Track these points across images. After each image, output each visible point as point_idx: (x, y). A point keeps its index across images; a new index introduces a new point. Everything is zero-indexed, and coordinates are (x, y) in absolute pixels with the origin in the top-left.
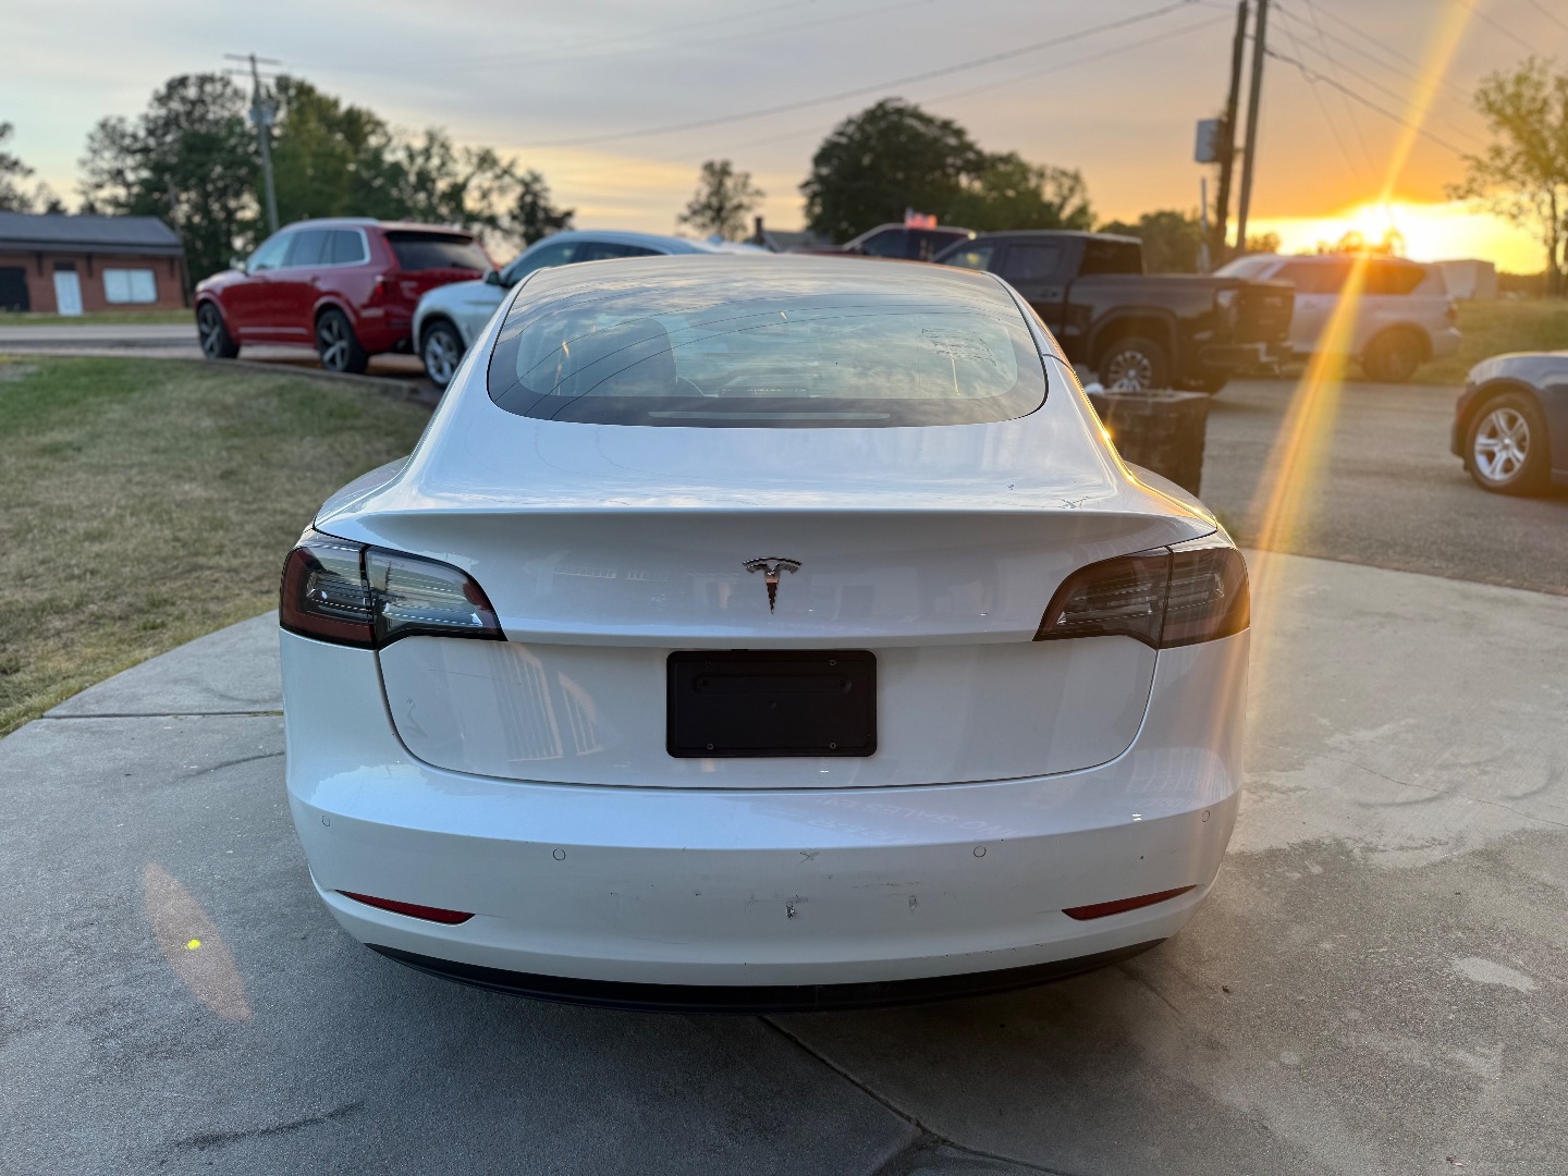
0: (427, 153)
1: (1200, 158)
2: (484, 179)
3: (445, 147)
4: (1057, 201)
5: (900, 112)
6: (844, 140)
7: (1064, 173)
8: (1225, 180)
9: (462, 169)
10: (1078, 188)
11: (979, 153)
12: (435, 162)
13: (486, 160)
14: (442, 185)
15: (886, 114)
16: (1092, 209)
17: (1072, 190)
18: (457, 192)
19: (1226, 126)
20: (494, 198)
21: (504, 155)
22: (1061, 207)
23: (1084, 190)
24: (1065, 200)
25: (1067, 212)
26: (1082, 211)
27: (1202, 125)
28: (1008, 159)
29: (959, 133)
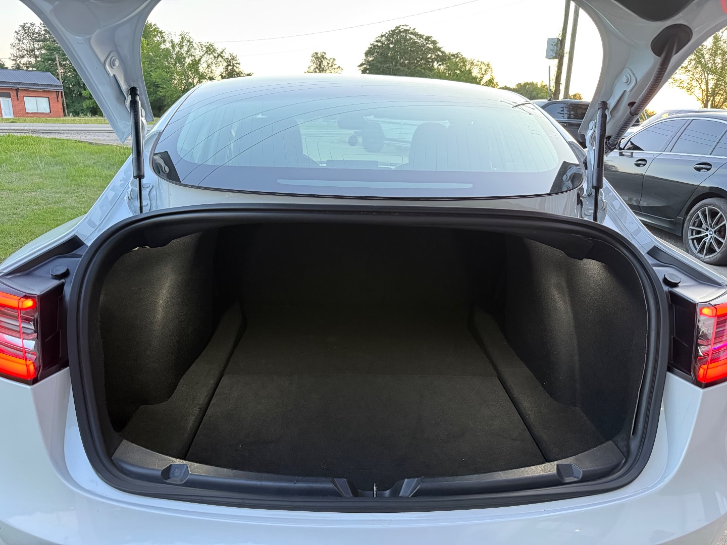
1: (548, 57)
2: (209, 58)
3: (190, 42)
4: (479, 76)
5: (406, 31)
6: (379, 44)
7: (482, 63)
8: (560, 66)
9: (198, 53)
10: (490, 70)
11: (442, 52)
13: (210, 49)
14: (188, 61)
15: (400, 32)
16: (496, 79)
17: (486, 71)
18: (195, 64)
19: (562, 42)
20: (213, 67)
21: (219, 47)
23: (492, 72)
24: (482, 76)
27: (550, 41)
28: (456, 56)
29: (434, 42)
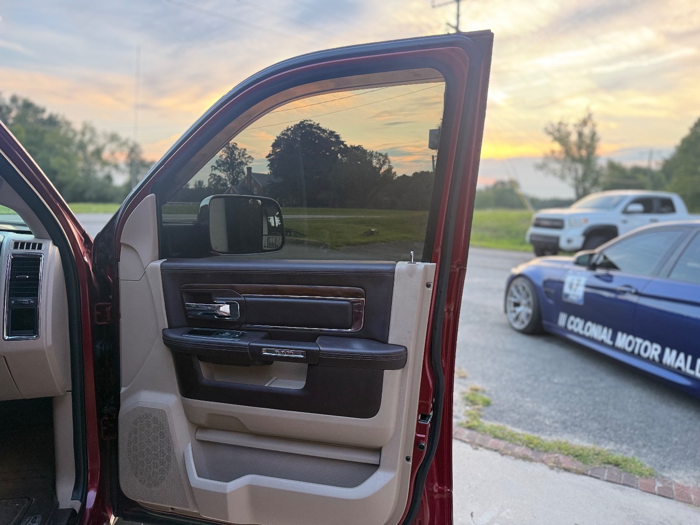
0: (83, 133)
1: (431, 147)
2: (113, 146)
3: (93, 131)
4: (378, 166)
5: (311, 126)
6: (286, 137)
7: (381, 154)
9: (101, 141)
10: (387, 161)
11: (345, 146)
12: (87, 137)
13: (114, 138)
14: (91, 148)
15: (305, 126)
16: (393, 170)
17: (384, 162)
18: (98, 152)
20: (117, 155)
21: (123, 135)
22: (380, 168)
23: (389, 162)
24: (381, 166)
25: (382, 170)
26: (389, 170)
27: (431, 131)
28: (358, 148)
29: (337, 137)
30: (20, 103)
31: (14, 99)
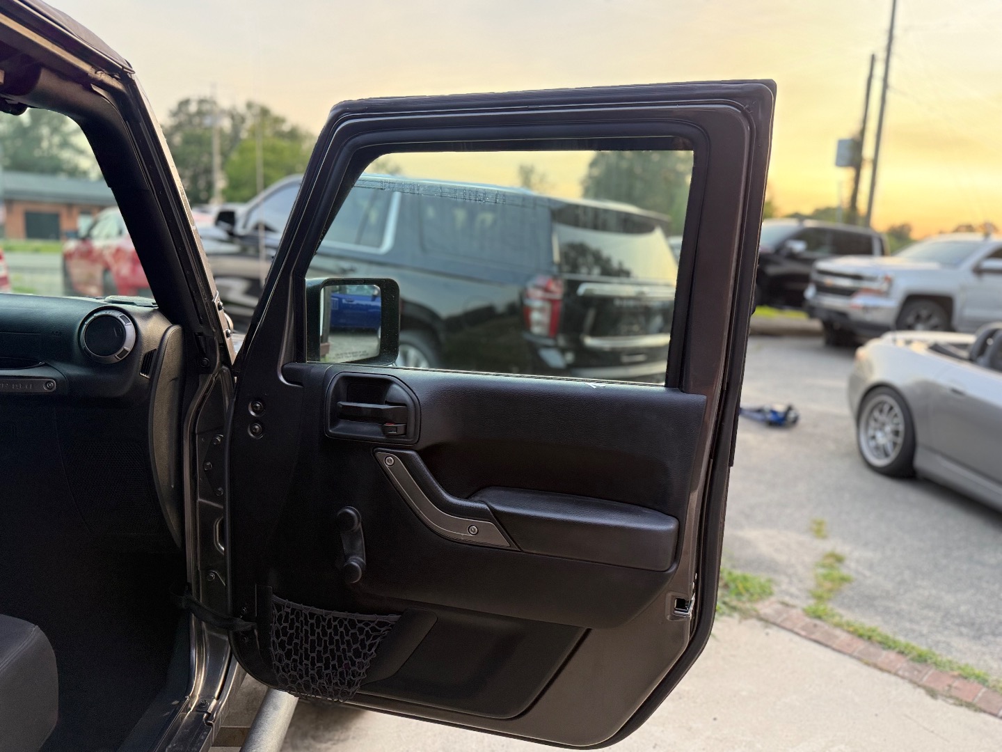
1: (840, 164)
8: (857, 180)
19: (858, 143)
27: (841, 143)
30: (256, 111)
31: (249, 106)
